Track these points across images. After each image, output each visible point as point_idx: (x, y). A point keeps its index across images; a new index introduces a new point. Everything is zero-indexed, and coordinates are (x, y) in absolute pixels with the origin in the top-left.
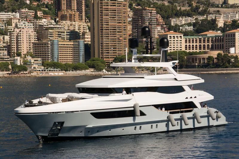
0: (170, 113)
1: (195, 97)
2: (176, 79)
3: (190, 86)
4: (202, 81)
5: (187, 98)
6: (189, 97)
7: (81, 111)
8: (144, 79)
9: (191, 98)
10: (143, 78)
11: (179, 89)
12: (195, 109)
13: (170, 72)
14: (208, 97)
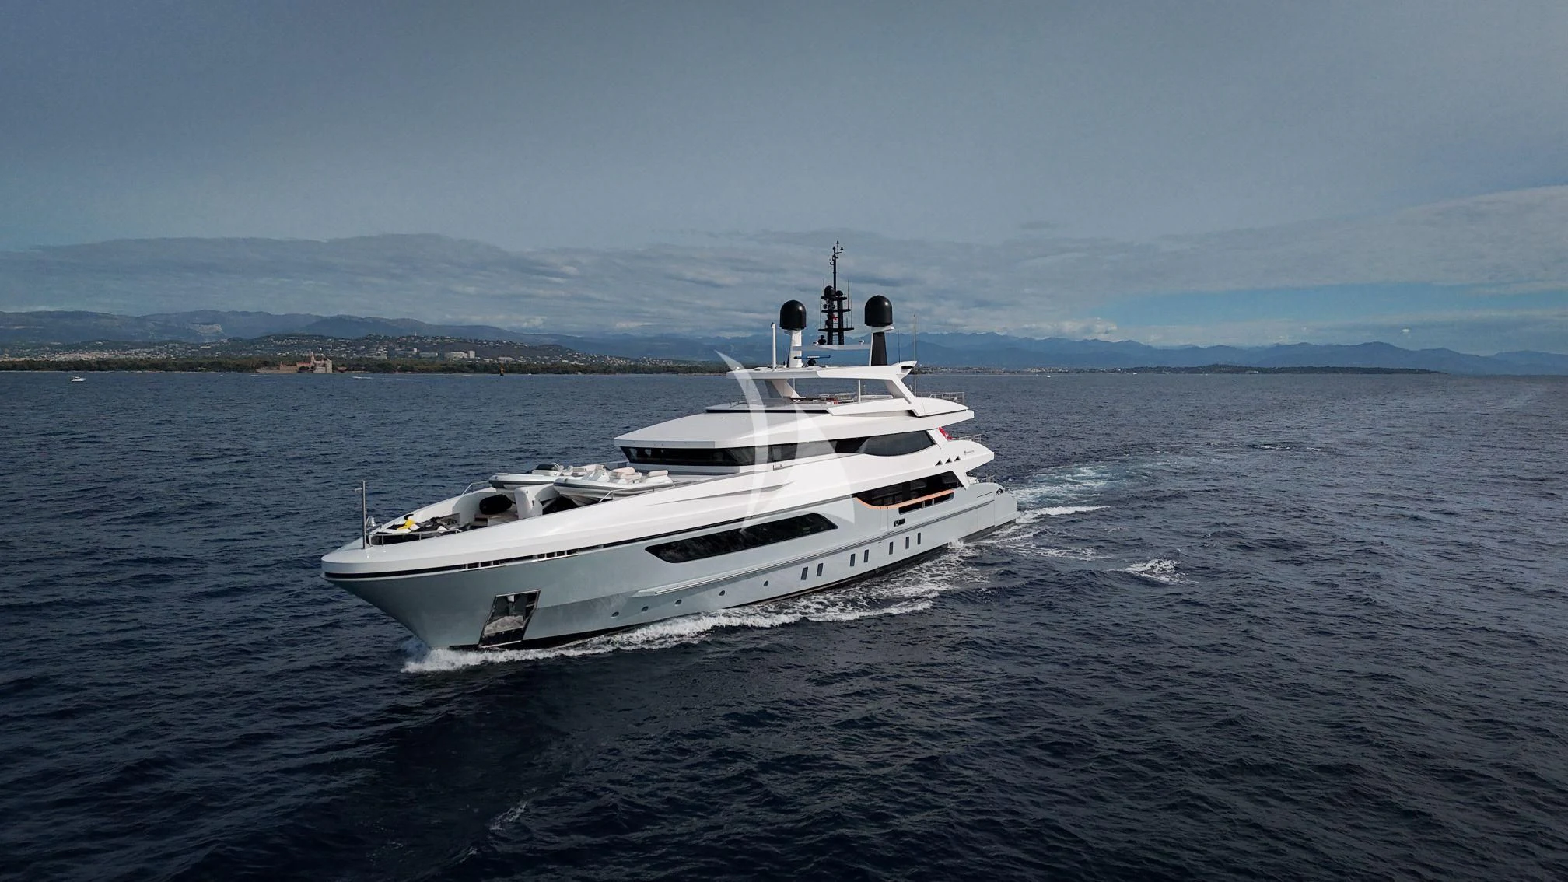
0: (902, 510)
1: (958, 459)
2: (911, 413)
3: (943, 430)
4: (970, 415)
5: (939, 463)
6: (944, 461)
7: (606, 546)
8: (825, 415)
9: (949, 461)
10: (825, 412)
11: (920, 441)
12: (957, 491)
13: (897, 393)
14: (982, 455)
